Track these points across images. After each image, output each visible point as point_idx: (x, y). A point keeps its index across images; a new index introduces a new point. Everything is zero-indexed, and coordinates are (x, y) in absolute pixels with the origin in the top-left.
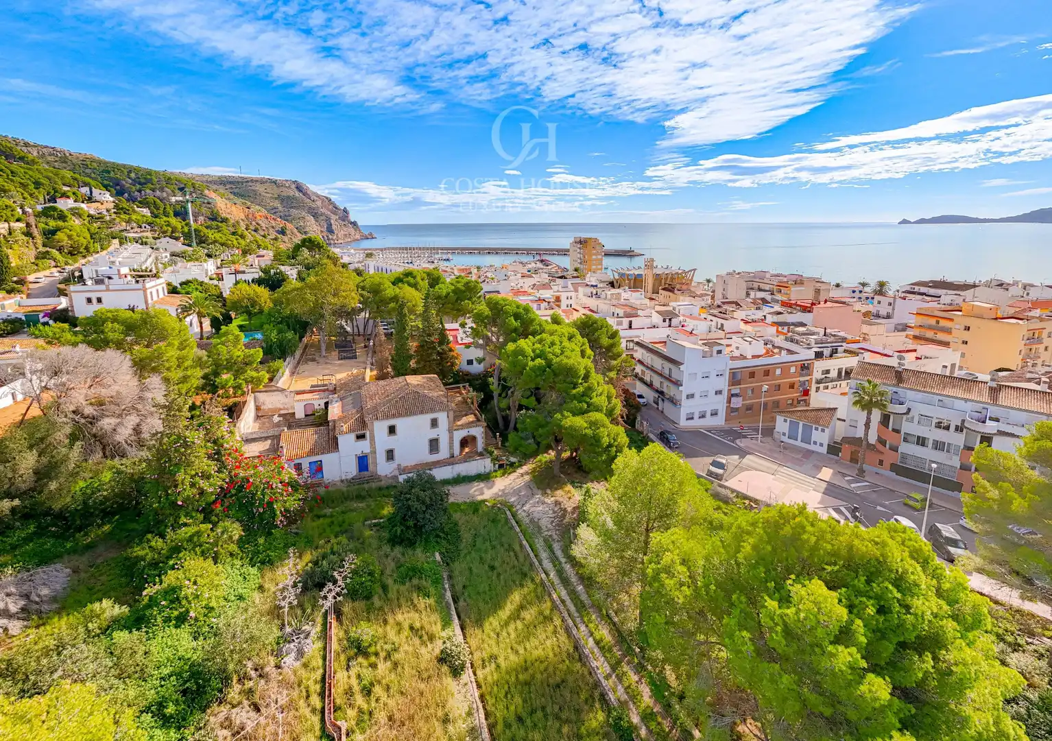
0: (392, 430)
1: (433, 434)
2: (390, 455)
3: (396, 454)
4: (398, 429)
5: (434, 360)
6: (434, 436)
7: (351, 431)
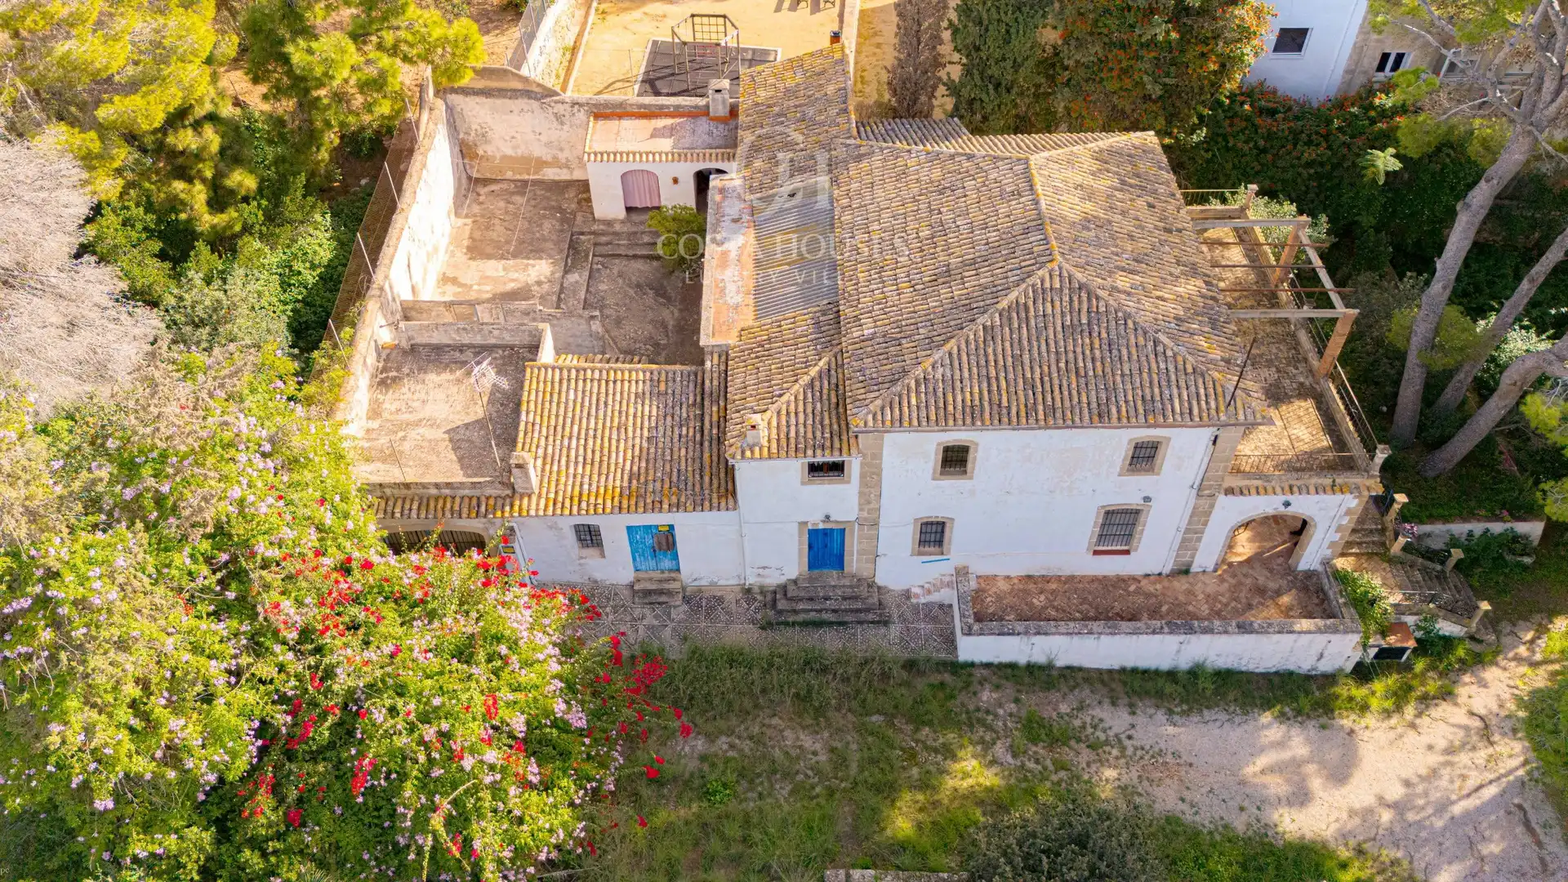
0: (955, 459)
1: (1129, 491)
2: (933, 535)
3: (956, 537)
4: (979, 461)
5: (1152, 43)
6: (1133, 500)
7: (788, 446)
